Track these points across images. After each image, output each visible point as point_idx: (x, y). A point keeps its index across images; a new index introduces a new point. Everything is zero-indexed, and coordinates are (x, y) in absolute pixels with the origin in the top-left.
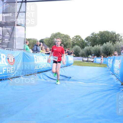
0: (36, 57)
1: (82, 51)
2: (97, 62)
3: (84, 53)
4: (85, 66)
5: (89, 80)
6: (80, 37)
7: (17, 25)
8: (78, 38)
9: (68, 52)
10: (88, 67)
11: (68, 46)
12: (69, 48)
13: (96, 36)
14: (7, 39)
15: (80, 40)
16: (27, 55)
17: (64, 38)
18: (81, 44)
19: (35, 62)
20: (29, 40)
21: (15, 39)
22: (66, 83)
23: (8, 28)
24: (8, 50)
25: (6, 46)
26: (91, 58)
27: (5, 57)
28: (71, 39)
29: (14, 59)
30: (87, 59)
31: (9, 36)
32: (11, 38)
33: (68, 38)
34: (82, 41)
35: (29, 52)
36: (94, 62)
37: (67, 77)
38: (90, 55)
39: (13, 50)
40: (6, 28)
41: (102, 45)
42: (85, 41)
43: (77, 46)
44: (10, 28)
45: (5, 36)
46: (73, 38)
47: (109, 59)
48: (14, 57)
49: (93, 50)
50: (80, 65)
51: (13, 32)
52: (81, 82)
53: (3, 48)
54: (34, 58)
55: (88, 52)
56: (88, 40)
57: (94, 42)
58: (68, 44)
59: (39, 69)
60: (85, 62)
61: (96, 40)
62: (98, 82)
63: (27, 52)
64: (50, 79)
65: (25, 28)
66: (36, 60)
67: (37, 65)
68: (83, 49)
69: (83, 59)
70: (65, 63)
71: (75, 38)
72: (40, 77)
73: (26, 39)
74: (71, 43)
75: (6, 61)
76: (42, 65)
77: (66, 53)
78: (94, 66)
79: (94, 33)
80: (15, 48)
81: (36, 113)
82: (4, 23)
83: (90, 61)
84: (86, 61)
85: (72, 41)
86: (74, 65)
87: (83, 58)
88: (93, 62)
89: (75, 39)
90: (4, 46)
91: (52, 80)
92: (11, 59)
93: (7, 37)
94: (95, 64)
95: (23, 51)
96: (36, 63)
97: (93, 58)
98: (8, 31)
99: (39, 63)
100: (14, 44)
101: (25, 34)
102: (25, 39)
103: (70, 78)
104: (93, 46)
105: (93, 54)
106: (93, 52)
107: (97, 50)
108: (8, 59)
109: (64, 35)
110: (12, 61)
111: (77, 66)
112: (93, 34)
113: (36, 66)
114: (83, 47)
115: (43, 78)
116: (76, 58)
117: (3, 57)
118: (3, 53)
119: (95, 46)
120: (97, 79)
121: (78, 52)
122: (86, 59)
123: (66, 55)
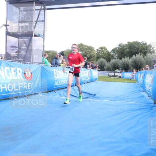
0: (56, 72)
1: (108, 65)
2: (125, 77)
3: (111, 66)
4: (111, 82)
5: (116, 98)
6: (105, 49)
7: (35, 36)
8: (103, 49)
9: (92, 66)
10: (115, 83)
11: (92, 59)
12: (93, 62)
13: (123, 47)
14: (24, 52)
15: (105, 52)
16: (46, 70)
17: (87, 49)
18: (107, 57)
19: (55, 77)
20: (47, 52)
21: (33, 51)
22: (89, 101)
23: (25, 39)
24: (25, 63)
25: (23, 59)
26: (118, 73)
27: (21, 71)
28: (95, 51)
29: (31, 73)
30: (114, 73)
31: (25, 48)
32: (28, 50)
33: (91, 50)
34: (108, 53)
35: (48, 66)
36: (122, 77)
37: (91, 94)
38: (117, 69)
39: (30, 64)
40: (23, 39)
41: (131, 58)
42: (112, 53)
43: (102, 59)
44: (27, 39)
45: (22, 48)
46: (98, 49)
47: (139, 74)
48: (31, 72)
49: (121, 64)
50: (106, 81)
51: (31, 43)
52: (107, 99)
53: (20, 62)
54: (54, 73)
55: (114, 65)
56: (115, 52)
57: (122, 55)
58: (92, 57)
59: (59, 85)
60: (111, 77)
61: (124, 51)
62: (126, 100)
63: (46, 66)
64: (72, 96)
65: (44, 38)
66: (56, 75)
67: (57, 80)
68: (109, 62)
69: (109, 74)
70: (89, 79)
71: (100, 49)
72: (60, 94)
73: (45, 51)
74: (96, 56)
75: (23, 76)
76: (62, 81)
77: (89, 67)
78: (122, 82)
79: (122, 43)
80: (33, 61)
81: (57, 136)
82: (21, 33)
83: (117, 76)
84: (113, 76)
85: (97, 53)
86: (99, 81)
87: (109, 72)
88: (120, 77)
89: (100, 51)
90: (20, 59)
91: (74, 98)
92: (28, 74)
93: (24, 49)
94: (123, 79)
95: (41, 64)
96: (56, 79)
97: (121, 73)
98: (25, 43)
99: (59, 78)
100: (32, 57)
101: (44, 46)
102: (43, 51)
103: (95, 95)
104: (121, 59)
105: (120, 68)
106: (121, 66)
107: (125, 63)
108: (25, 73)
109: (87, 46)
110: (29, 76)
111: (102, 82)
112: (120, 45)
113: (56, 82)
114: (109, 60)
115: (64, 95)
116: (100, 73)
117: (20, 71)
118: (19, 67)
119: (123, 59)
120: (126, 97)
121: (103, 66)
122: (112, 74)
123: (90, 69)
